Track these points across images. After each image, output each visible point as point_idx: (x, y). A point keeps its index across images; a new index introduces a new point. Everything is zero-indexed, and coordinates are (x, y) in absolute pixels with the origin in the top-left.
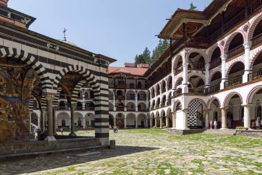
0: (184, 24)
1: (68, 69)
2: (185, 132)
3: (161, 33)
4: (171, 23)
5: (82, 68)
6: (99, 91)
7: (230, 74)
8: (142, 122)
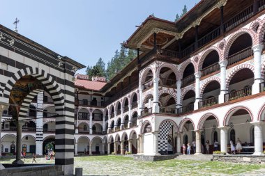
0: (155, 34)
1: (26, 72)
2: (156, 159)
3: (128, 41)
4: (140, 31)
5: (43, 72)
6: (63, 104)
7: (204, 93)
8: (97, 148)
